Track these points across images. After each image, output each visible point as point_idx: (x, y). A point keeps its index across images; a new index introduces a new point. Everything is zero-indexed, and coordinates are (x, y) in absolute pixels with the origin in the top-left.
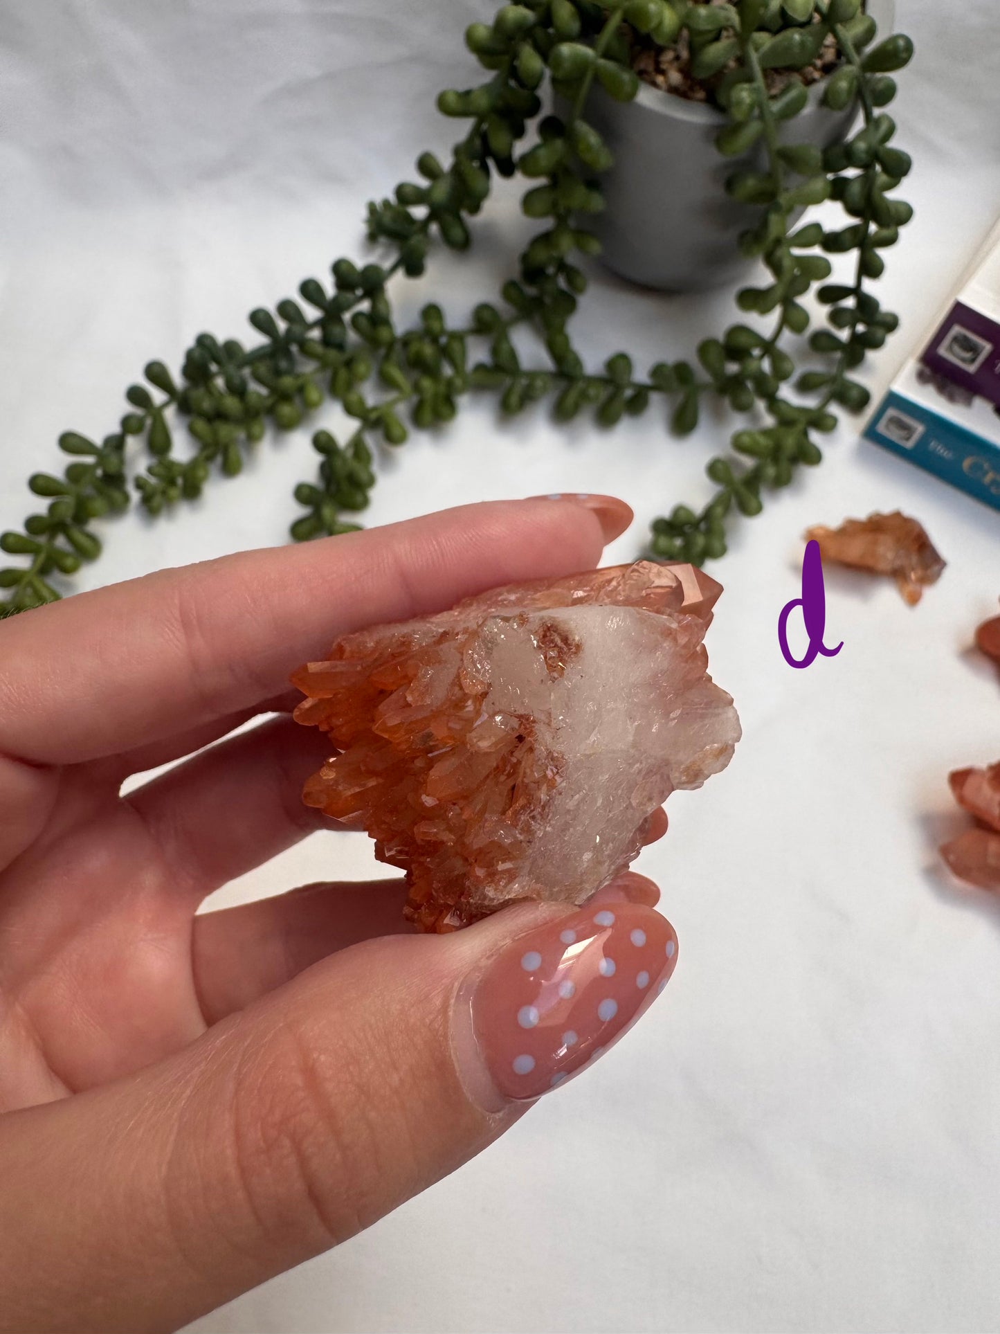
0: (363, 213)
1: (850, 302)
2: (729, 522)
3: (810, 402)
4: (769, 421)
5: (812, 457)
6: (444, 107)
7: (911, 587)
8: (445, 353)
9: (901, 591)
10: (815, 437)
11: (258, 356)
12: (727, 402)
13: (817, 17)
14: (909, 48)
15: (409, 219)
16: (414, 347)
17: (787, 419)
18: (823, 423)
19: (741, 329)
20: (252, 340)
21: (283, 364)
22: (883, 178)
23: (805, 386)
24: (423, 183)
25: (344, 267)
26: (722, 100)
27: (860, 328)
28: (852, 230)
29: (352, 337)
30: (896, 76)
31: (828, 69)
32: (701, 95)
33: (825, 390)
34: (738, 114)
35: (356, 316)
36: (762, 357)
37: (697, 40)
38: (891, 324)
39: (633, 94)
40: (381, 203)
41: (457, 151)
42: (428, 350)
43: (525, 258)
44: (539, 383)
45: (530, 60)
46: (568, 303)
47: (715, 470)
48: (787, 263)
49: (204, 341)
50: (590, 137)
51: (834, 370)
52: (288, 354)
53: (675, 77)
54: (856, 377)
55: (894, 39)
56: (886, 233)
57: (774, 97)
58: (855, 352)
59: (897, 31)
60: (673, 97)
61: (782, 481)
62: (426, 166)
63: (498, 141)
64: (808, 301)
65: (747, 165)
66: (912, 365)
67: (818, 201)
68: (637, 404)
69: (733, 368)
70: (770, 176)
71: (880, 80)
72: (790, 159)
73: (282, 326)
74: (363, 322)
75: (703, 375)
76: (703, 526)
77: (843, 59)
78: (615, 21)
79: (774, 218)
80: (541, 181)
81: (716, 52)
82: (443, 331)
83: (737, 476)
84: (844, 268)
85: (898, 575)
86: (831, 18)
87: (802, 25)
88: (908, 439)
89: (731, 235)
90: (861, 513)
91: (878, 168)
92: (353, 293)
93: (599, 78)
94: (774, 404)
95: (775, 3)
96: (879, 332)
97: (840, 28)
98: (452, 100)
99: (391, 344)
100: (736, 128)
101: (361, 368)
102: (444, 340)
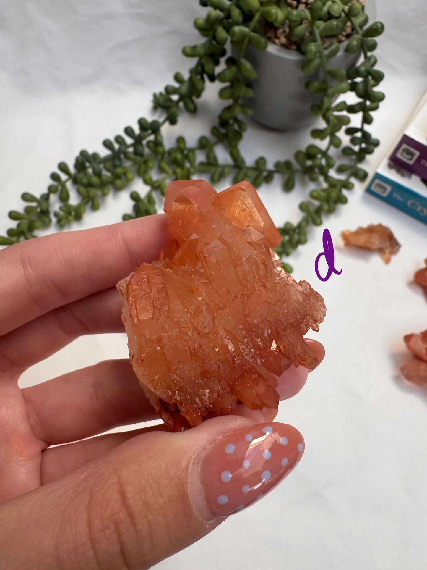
0: (151, 98)
1: (359, 135)
2: (308, 229)
3: (342, 177)
4: (325, 185)
5: (343, 200)
6: (188, 53)
7: (387, 256)
8: (186, 157)
9: (382, 257)
10: (345, 192)
11: (106, 160)
12: (307, 177)
13: (343, 15)
14: (382, 27)
15: (170, 100)
16: (173, 155)
17: (332, 184)
18: (348, 186)
19: (312, 147)
20: (104, 152)
21: (117, 163)
22: (372, 82)
23: (340, 170)
24: (176, 85)
25: (143, 121)
26: (303, 49)
27: (363, 145)
28: (360, 104)
29: (147, 151)
30: (377, 39)
31: (348, 36)
32: (294, 47)
33: (349, 172)
34: (310, 56)
35: (148, 143)
36: (321, 158)
37: (293, 24)
38: (376, 144)
39: (265, 47)
40: (159, 94)
41: (191, 71)
42: (179, 156)
43: (220, 117)
44: (227, 170)
45: (221, 33)
46: (238, 135)
47: (303, 207)
48: (332, 118)
49: (83, 153)
50: (247, 65)
51: (352, 163)
52: (119, 159)
53: (283, 40)
54: (362, 166)
55: (376, 23)
56: (374, 105)
57: (326, 48)
58: (361, 156)
59: (378, 20)
60: (283, 49)
61: (331, 211)
62: (178, 78)
63: (208, 67)
64: (341, 134)
65: (314, 76)
66: (385, 161)
67: (344, 91)
68: (269, 178)
69: (309, 163)
70: (325, 82)
71: (371, 41)
72: (333, 75)
73: (116, 146)
74: (151, 145)
75: (296, 166)
76: (297, 231)
77: (355, 32)
78: (257, 17)
79: (326, 100)
80: (227, 84)
81: (300, 29)
82: (185, 148)
83: (312, 209)
84: (356, 120)
85: (381, 251)
86: (349, 15)
87: (337, 18)
88: (384, 192)
89: (308, 106)
90: (365, 224)
91: (370, 78)
92: (147, 132)
93: (251, 41)
94: (327, 178)
95: (325, 9)
96: (371, 147)
97: (353, 19)
98: (188, 50)
99: (163, 154)
100: (310, 61)
101: (151, 164)
102: (186, 152)
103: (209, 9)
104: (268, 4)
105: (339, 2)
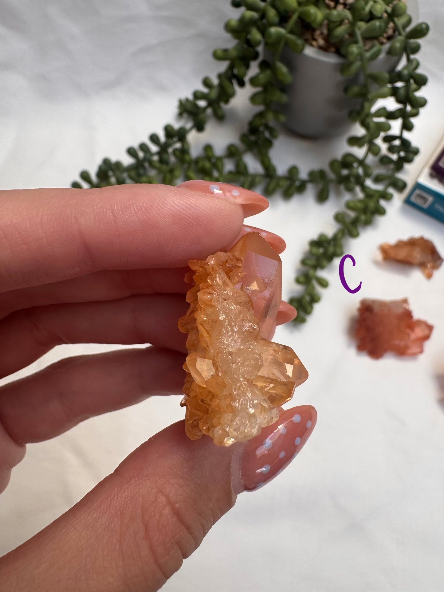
0: (177, 104)
1: (397, 142)
2: (344, 241)
3: (379, 187)
4: (361, 195)
5: (381, 212)
6: (218, 56)
7: (427, 271)
8: (215, 166)
9: (423, 272)
10: (383, 203)
11: (129, 169)
12: (342, 187)
13: (385, 15)
14: (427, 28)
15: (197, 107)
16: (201, 164)
17: (369, 194)
18: (387, 197)
19: (348, 155)
20: (127, 161)
21: (141, 171)
22: (413, 86)
23: (377, 180)
24: (205, 90)
25: (169, 128)
26: (343, 51)
27: (402, 154)
28: (400, 110)
29: (172, 159)
30: (420, 41)
31: (389, 38)
32: (333, 49)
33: (386, 182)
34: (351, 58)
35: (175, 151)
36: (358, 167)
37: (332, 25)
38: (416, 152)
39: (302, 49)
40: (185, 100)
41: (220, 76)
42: (207, 165)
43: (251, 124)
44: (257, 179)
45: (256, 35)
46: (269, 144)
47: (338, 218)
48: (372, 125)
49: (106, 162)
50: (283, 69)
51: (390, 173)
52: (143, 167)
53: (321, 42)
54: (401, 176)
55: (420, 25)
56: (414, 111)
57: (367, 51)
58: (399, 165)
59: (421, 21)
60: (321, 51)
61: (368, 223)
62: (206, 83)
64: (379, 141)
65: (354, 80)
66: (427, 171)
67: (384, 96)
68: (301, 188)
69: (345, 172)
70: (365, 86)
71: (414, 43)
72: (375, 78)
73: (141, 154)
74: (178, 153)
75: (331, 175)
76: (332, 242)
77: (397, 33)
78: (295, 17)
79: (366, 105)
80: (259, 89)
81: (341, 30)
82: (213, 156)
83: (348, 220)
84: (396, 126)
85: (422, 265)
86: (393, 15)
87: (380, 18)
88: (425, 204)
89: (345, 112)
90: (405, 237)
91: (412, 81)
92: (172, 139)
93: (287, 43)
94: (364, 188)
95: (367, 8)
96: (411, 156)
97: (396, 19)
98: (219, 53)
99: (190, 162)
100: (350, 64)
101: (177, 173)
102: (213, 160)
103: (242, 10)
104: (307, 3)
105: (381, 2)
